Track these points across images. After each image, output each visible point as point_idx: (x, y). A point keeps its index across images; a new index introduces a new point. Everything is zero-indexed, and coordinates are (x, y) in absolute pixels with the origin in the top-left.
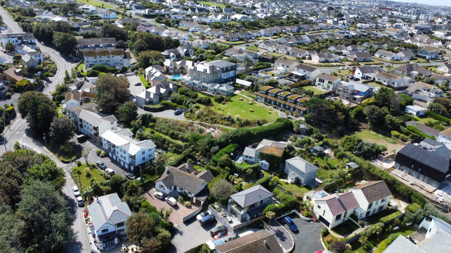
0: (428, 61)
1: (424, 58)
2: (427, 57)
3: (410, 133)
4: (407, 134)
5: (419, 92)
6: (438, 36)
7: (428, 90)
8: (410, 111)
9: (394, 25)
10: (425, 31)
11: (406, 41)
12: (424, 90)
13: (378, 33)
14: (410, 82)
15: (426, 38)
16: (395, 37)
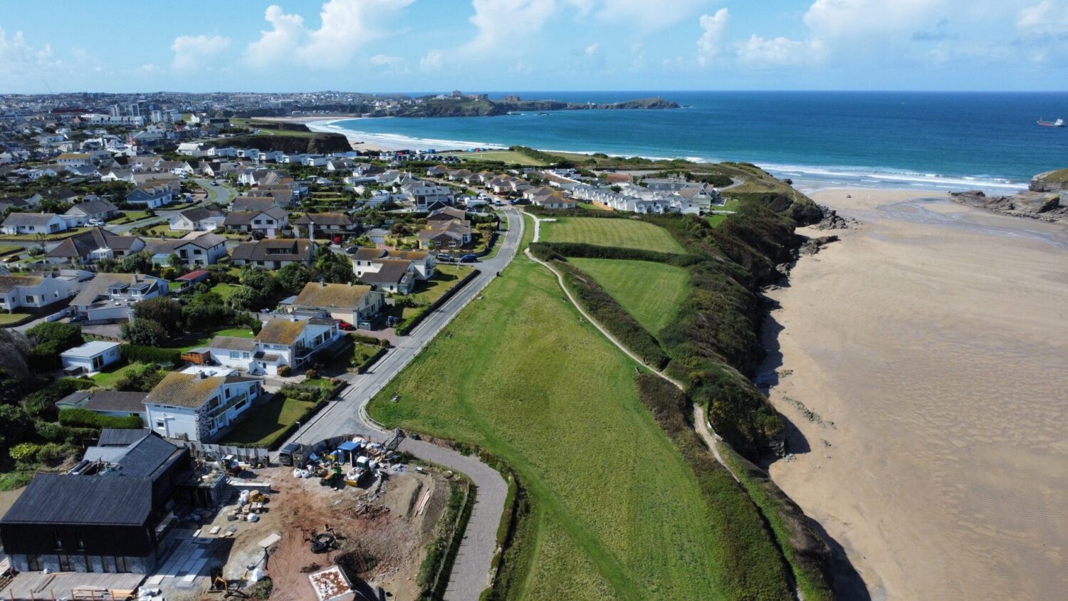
0: (152, 214)
1: (144, 207)
2: (151, 204)
3: (67, 434)
4: (59, 439)
5: (104, 302)
6: (187, 153)
7: (124, 291)
8: (76, 365)
9: (82, 145)
10: (159, 146)
11: (104, 178)
12: (115, 292)
13: (32, 170)
14: (81, 281)
15: (157, 162)
16: (77, 173)
